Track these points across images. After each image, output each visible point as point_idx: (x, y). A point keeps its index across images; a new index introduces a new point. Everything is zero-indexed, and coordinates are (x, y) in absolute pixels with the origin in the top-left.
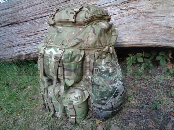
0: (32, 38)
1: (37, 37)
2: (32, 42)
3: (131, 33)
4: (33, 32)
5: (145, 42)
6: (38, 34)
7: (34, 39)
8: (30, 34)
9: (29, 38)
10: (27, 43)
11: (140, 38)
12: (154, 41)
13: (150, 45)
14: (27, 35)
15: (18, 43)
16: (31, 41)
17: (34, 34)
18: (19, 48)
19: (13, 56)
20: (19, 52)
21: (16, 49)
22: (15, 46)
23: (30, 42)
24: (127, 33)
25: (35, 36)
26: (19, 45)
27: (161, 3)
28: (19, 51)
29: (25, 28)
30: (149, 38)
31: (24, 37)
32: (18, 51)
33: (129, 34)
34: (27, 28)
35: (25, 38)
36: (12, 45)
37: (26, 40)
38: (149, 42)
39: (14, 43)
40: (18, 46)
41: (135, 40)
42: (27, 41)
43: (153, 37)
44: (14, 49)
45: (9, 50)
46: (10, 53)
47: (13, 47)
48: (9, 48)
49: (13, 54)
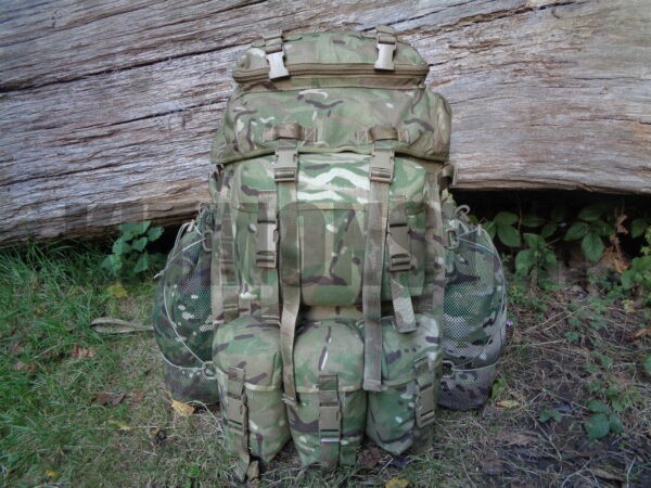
0: (92, 150)
1: (117, 144)
2: (93, 164)
3: (490, 136)
4: (100, 126)
5: (539, 173)
6: (119, 131)
7: (104, 153)
8: (86, 134)
9: (81, 150)
10: (72, 167)
11: (521, 156)
12: (573, 170)
13: (556, 182)
14: (72, 136)
15: (31, 167)
16: (89, 159)
17: (105, 131)
18: (37, 189)
19: (8, 221)
20: (37, 205)
21: (23, 195)
22: (17, 182)
23: (86, 166)
24: (473, 139)
25: (108, 140)
26: (35, 176)
27: (599, 31)
28: (36, 200)
29: (63, 106)
30: (553, 157)
31: (61, 143)
32: (30, 201)
33: (483, 141)
34: (71, 108)
35: (62, 150)
36: (6, 176)
37: (69, 159)
38: (554, 173)
39: (14, 167)
40: (31, 182)
41: (503, 162)
42: (72, 162)
43: (568, 155)
44: (14, 194)
47: (8, 184)
49: (10, 215)
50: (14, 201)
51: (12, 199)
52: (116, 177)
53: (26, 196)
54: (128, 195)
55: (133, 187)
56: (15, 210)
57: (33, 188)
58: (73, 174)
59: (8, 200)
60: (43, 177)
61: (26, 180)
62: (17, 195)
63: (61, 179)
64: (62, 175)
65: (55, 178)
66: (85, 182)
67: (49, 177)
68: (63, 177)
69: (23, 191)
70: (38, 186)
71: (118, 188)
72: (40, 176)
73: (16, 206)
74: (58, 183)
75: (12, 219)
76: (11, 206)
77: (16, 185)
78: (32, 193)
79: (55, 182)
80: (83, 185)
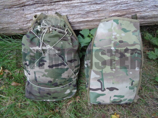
19: (25, 25)
22: (27, 5)
36: (21, 2)
40: (34, 6)
44: (26, 12)
45: (14, 12)
46: (18, 20)
47: (22, 6)
48: (13, 9)
49: (26, 23)
50: (27, 16)
51: (26, 15)
53: (33, 14)
54: (88, 17)
55: (92, 12)
56: (28, 21)
57: (36, 9)
58: (58, 3)
59: (24, 15)
60: (41, 3)
61: (32, 5)
62: (28, 13)
63: (52, 5)
64: (52, 2)
65: (48, 4)
66: (65, 8)
67: (45, 3)
68: (53, 4)
69: (31, 11)
70: (39, 9)
71: (83, 12)
72: (40, 2)
73: (28, 19)
74: (49, 8)
75: (27, 25)
76: (25, 18)
77: (27, 7)
78: (35, 12)
79: (48, 7)
80: (64, 9)
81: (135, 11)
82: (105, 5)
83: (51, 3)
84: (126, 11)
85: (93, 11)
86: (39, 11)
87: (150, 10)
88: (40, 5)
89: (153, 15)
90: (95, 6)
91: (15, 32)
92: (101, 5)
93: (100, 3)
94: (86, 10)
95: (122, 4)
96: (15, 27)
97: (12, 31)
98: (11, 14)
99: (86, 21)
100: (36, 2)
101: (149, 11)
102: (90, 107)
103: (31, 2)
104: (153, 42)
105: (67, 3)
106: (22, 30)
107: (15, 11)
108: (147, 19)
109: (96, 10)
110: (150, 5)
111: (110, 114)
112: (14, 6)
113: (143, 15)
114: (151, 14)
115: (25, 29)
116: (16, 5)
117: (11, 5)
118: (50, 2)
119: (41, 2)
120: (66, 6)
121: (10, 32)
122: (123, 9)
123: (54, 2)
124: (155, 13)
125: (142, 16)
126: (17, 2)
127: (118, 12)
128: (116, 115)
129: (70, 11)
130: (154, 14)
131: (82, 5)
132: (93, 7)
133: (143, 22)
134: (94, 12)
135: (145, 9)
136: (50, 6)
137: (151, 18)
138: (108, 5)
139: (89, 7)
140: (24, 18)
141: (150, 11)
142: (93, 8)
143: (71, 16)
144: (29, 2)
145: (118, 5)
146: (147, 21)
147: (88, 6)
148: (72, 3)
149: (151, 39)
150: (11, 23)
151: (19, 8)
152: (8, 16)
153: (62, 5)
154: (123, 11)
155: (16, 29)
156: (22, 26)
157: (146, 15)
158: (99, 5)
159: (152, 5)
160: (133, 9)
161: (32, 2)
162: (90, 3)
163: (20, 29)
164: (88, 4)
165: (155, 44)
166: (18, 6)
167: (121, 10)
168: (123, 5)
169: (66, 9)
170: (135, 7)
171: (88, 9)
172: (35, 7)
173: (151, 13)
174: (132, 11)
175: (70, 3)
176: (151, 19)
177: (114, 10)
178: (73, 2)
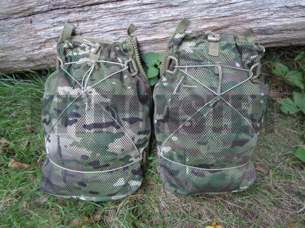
19: (36, 52)
22: (38, 13)
26: (56, 7)
32: (54, 35)
36: (26, 6)
40: (52, 14)
44: (37, 26)
45: (13, 27)
46: (22, 42)
47: (29, 15)
48: (12, 20)
49: (37, 48)
50: (39, 33)
51: (36, 31)
52: (147, 10)
53: (50, 30)
54: (156, 32)
55: (162, 24)
56: (41, 43)
57: (55, 20)
58: (97, 6)
59: (32, 32)
60: (65, 8)
61: (46, 12)
62: (41, 28)
63: (84, 11)
64: (85, 6)
65: (77, 10)
66: (110, 15)
67: (71, 8)
68: (86, 9)
69: (46, 23)
70: (60, 19)
71: (146, 24)
72: (61, 7)
73: (41, 39)
74: (80, 16)
75: (40, 51)
76: (36, 39)
77: (37, 16)
78: (55, 26)
79: (78, 15)
80: (108, 19)
81: (247, 19)
82: (188, 8)
83: (82, 7)
84: (229, 20)
85: (165, 21)
86: (60, 23)
87: (277, 16)
88: (63, 12)
89: (283, 25)
90: (168, 10)
91: (20, 65)
92: (179, 9)
93: (176, 4)
94: (151, 18)
95: (221, 6)
96: (18, 56)
97: (13, 63)
98: (9, 30)
99: (154, 40)
100: (54, 6)
101: (275, 18)
102: (164, 209)
103: (44, 6)
104: (290, 80)
105: (113, 7)
106: (33, 61)
107: (16, 25)
108: (273, 34)
109: (171, 18)
110: (276, 6)
111: (204, 225)
112: (13, 14)
113: (264, 26)
114: (278, 24)
115: (38, 60)
116: (16, 13)
117: (7, 14)
118: (80, 6)
119: (64, 6)
120: (113, 13)
121: (10, 66)
122: (224, 15)
123: (88, 5)
124: (287, 21)
125: (263, 29)
126: (18, 7)
127: (213, 21)
128: (215, 225)
129: (121, 22)
130: (285, 23)
131: (143, 9)
132: (165, 13)
133: (264, 39)
134: (166, 23)
135: (266, 14)
136: (81, 13)
137: (280, 31)
138: (193, 8)
139: (156, 14)
140: (34, 38)
141: (277, 18)
142: (164, 16)
143: (123, 31)
144: (41, 7)
145: (213, 7)
146: (273, 39)
147: (155, 12)
148: (123, 6)
149: (286, 73)
150: (10, 47)
151: (23, 19)
152: (4, 34)
153: (104, 11)
154: (223, 19)
155: (21, 59)
156: (32, 53)
157: (270, 26)
158: (176, 9)
159: (281, 5)
160: (244, 16)
161: (47, 6)
162: (158, 5)
163: (28, 59)
164: (155, 8)
165: (294, 83)
166: (21, 15)
167: (219, 18)
168: (222, 8)
169: (113, 18)
170: (246, 11)
171: (154, 18)
172: (53, 17)
173: (279, 21)
174: (242, 18)
175: (119, 6)
176: (280, 35)
177: (206, 17)
178: (126, 4)
